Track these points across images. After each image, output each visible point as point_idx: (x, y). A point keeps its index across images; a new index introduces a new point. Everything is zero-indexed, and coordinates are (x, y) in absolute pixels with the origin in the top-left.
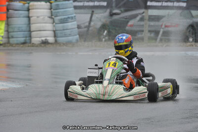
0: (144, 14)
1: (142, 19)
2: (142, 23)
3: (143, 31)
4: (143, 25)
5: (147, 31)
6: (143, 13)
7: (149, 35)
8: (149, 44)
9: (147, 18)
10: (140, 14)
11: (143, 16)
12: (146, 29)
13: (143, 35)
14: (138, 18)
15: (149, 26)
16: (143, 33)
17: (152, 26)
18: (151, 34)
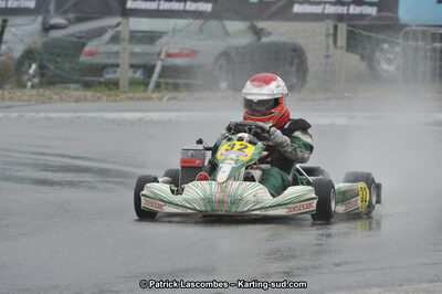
0: (119, 29)
1: (115, 39)
2: (115, 48)
3: (118, 66)
4: (117, 53)
5: (127, 66)
6: (119, 24)
7: (130, 74)
8: (131, 95)
9: (126, 35)
10: (110, 27)
11: (119, 32)
12: (124, 61)
13: (118, 74)
14: (107, 37)
15: (133, 54)
16: (119, 70)
17: (137, 54)
18: (135, 73)
